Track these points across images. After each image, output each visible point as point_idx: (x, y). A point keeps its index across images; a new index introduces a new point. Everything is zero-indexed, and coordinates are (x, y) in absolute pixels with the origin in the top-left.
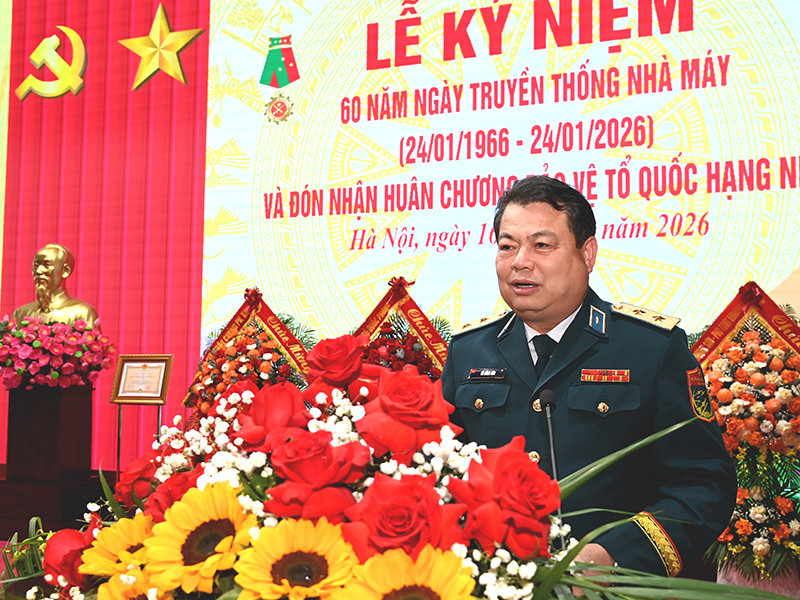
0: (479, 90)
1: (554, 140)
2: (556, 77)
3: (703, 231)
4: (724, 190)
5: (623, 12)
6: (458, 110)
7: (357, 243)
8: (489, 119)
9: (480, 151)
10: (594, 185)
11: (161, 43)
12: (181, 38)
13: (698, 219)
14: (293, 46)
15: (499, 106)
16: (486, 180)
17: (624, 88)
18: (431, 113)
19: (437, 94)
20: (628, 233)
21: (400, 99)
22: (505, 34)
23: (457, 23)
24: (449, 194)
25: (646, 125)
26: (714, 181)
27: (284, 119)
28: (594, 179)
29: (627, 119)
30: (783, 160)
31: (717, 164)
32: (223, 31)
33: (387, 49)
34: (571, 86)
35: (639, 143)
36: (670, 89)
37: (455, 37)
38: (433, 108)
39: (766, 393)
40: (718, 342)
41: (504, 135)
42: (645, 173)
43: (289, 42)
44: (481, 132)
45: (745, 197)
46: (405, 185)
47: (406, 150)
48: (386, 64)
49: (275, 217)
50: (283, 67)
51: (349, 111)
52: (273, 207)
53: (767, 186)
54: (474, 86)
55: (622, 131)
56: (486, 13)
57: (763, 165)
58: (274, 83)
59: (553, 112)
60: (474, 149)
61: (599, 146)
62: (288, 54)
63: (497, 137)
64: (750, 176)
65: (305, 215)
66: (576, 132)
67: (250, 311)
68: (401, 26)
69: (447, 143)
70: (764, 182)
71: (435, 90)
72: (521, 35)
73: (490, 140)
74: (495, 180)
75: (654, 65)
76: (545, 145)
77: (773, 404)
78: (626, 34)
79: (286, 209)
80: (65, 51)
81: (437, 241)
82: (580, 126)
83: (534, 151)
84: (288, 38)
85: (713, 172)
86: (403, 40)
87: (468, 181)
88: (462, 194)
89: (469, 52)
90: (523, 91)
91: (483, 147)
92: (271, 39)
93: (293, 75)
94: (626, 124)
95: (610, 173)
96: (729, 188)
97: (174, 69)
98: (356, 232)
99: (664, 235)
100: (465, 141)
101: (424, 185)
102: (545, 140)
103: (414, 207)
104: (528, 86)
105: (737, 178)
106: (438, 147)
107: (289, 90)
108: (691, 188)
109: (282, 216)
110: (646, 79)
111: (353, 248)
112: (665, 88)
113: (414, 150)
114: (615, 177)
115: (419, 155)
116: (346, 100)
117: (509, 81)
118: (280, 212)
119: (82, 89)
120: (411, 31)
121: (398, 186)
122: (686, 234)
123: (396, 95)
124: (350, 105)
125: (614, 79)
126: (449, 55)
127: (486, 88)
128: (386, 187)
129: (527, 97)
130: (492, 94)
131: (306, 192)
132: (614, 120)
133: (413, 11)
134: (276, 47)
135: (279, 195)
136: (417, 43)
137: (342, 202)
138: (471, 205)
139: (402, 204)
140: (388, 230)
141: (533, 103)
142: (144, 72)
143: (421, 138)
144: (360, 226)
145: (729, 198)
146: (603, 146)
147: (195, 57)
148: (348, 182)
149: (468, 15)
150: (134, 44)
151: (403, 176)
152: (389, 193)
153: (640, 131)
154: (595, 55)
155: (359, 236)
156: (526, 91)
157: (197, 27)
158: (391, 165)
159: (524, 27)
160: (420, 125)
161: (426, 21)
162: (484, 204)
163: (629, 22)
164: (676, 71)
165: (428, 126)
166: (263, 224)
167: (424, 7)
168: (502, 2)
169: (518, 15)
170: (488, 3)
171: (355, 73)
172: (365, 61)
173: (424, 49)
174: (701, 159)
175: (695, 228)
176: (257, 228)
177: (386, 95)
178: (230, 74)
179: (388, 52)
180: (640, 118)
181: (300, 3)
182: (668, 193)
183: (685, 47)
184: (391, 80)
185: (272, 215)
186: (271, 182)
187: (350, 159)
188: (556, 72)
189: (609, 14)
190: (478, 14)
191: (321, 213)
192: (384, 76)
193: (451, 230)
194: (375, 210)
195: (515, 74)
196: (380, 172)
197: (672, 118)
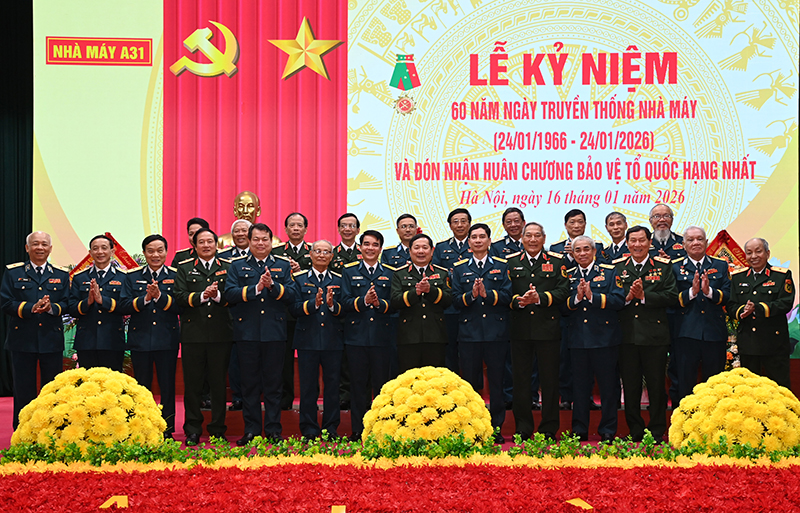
0: (547, 106)
1: (595, 142)
2: (596, 103)
3: (681, 201)
4: (693, 178)
5: (637, 68)
6: (533, 118)
7: (465, 200)
8: (554, 126)
9: (548, 145)
10: (619, 171)
11: (306, 47)
12: (324, 45)
13: (678, 194)
14: (415, 62)
15: (560, 118)
16: (552, 164)
17: (637, 115)
18: (516, 118)
19: (519, 106)
20: (639, 200)
21: (494, 107)
22: (564, 73)
23: (532, 62)
24: (528, 171)
25: (650, 137)
26: (687, 173)
27: (409, 112)
28: (619, 167)
29: (638, 133)
30: (724, 163)
31: (689, 163)
32: (359, 44)
33: (484, 72)
34: (606, 109)
35: (646, 148)
36: (663, 117)
37: (531, 70)
38: (517, 115)
41: (563, 136)
42: (649, 166)
43: (412, 59)
44: (548, 133)
45: (704, 182)
46: (498, 164)
47: (499, 141)
48: (484, 82)
49: (404, 179)
50: (407, 75)
51: (458, 111)
52: (402, 172)
53: (716, 177)
54: (544, 104)
55: (635, 140)
56: (552, 57)
57: (714, 165)
58: (401, 86)
59: (594, 125)
60: (544, 144)
61: (622, 147)
62: (412, 68)
63: (559, 137)
64: (706, 171)
65: (427, 179)
66: (608, 138)
68: (494, 59)
69: (526, 138)
70: (714, 174)
71: (518, 103)
72: (574, 74)
73: (554, 139)
74: (558, 164)
75: (654, 102)
76: (589, 145)
78: (638, 81)
79: (412, 174)
80: (217, 40)
81: (520, 200)
82: (610, 134)
83: (582, 148)
84: (412, 56)
85: (687, 167)
86: (495, 69)
87: (540, 164)
88: (537, 171)
89: (540, 81)
90: (576, 110)
91: (550, 143)
92: (398, 55)
93: (416, 83)
94: (638, 136)
95: (628, 164)
96: (696, 177)
97: (318, 67)
98: (464, 192)
100: (538, 138)
101: (511, 164)
102: (589, 141)
103: (504, 178)
104: (578, 107)
105: (700, 172)
106: (520, 141)
107: (412, 93)
108: (675, 176)
109: (409, 179)
110: (650, 110)
111: (462, 203)
112: (661, 116)
113: (503, 141)
114: (631, 167)
115: (507, 145)
116: (455, 103)
117: (566, 103)
118: (407, 176)
119: (235, 74)
120: (501, 63)
121: (494, 164)
123: (491, 104)
124: (458, 107)
125: (631, 108)
126: (527, 82)
127: (552, 106)
128: (485, 164)
129: (578, 114)
130: (556, 110)
132: (630, 133)
133: (503, 50)
134: (402, 62)
135: (406, 165)
136: (505, 71)
137: (454, 172)
138: (543, 179)
139: (496, 176)
140: (487, 192)
141: (582, 118)
142: (291, 67)
143: (509, 134)
144: (466, 188)
145: (696, 183)
146: (624, 148)
147: (336, 60)
148: (457, 158)
149: (540, 57)
150: (283, 45)
151: (497, 158)
152: (487, 168)
153: (646, 140)
154: (621, 92)
155: (466, 194)
157: (336, 39)
158: (488, 150)
159: (576, 69)
160: (508, 125)
161: (511, 57)
162: (551, 179)
163: (640, 74)
164: (667, 106)
165: (513, 127)
166: (394, 184)
167: (510, 48)
168: (561, 51)
169: (572, 61)
170: (553, 51)
171: (462, 87)
172: (469, 78)
173: (510, 75)
174: (680, 159)
175: (677, 199)
176: (389, 187)
177: (484, 103)
178: (365, 76)
179: (485, 75)
180: (646, 133)
181: (420, 33)
182: (662, 178)
183: (672, 93)
184: (488, 94)
185: (401, 178)
186: (400, 155)
187: (459, 143)
188: (596, 100)
189: (628, 68)
190: (546, 57)
191: (438, 179)
192: (482, 91)
193: (529, 194)
194: (477, 179)
195: (570, 99)
196: (481, 154)
197: (664, 134)
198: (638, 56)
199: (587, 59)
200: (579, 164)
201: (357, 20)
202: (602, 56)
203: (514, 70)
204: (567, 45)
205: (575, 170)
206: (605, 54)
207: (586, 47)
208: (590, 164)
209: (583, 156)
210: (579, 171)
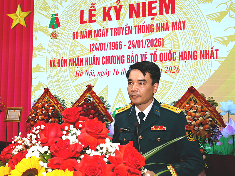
0: (113, 30)
1: (135, 45)
2: (135, 27)
3: (178, 72)
4: (184, 60)
5: (155, 8)
6: (107, 36)
8: (116, 39)
9: (113, 48)
10: (147, 58)
11: (19, 16)
12: (25, 14)
13: (176, 68)
14: (59, 17)
15: (119, 35)
16: (115, 56)
17: (155, 30)
18: (99, 37)
19: (101, 31)
21: (90, 32)
22: (121, 14)
23: (107, 11)
24: (104, 60)
25: (162, 41)
26: (181, 57)
27: (56, 38)
28: (146, 56)
29: (156, 39)
30: (201, 51)
31: (182, 52)
32: (38, 12)
33: (86, 17)
34: (140, 29)
35: (159, 46)
36: (168, 30)
37: (106, 15)
38: (100, 35)
39: (196, 119)
40: (182, 104)
41: (120, 43)
42: (161, 55)
43: (57, 16)
44: (113, 42)
45: (190, 62)
46: (91, 58)
47: (92, 47)
48: (86, 22)
49: (53, 67)
50: (55, 23)
51: (75, 36)
52: (52, 64)
53: (196, 59)
54: (112, 29)
55: (155, 43)
56: (115, 7)
57: (195, 53)
58: (53, 27)
59: (135, 37)
60: (112, 47)
61: (148, 47)
62: (57, 19)
63: (118, 44)
64: (191, 56)
65: (62, 66)
66: (141, 42)
67: (46, 95)
68: (90, 11)
69: (104, 45)
70: (195, 57)
71: (100, 30)
72: (125, 14)
73: (116, 45)
74: (118, 56)
75: (164, 23)
76: (132, 46)
77: (198, 122)
78: (156, 14)
79: (56, 65)
81: (101, 74)
82: (142, 41)
83: (129, 48)
84: (57, 14)
85: (181, 54)
86: (91, 15)
87: (110, 57)
88: (108, 60)
89: (110, 19)
90: (126, 31)
91: (114, 47)
92: (52, 14)
93: (59, 25)
94: (156, 40)
95: (151, 54)
96: (185, 59)
97: (23, 23)
98: (77, 71)
99: (167, 73)
100: (109, 45)
101: (97, 57)
102: (132, 45)
103: (94, 64)
104: (127, 29)
105: (188, 56)
106: (101, 47)
107: (58, 30)
108: (174, 59)
109: (55, 67)
110: (162, 27)
111: (76, 76)
112: (167, 30)
113: (94, 47)
114: (153, 56)
115: (95, 49)
116: (74, 32)
117: (122, 28)
118: (54, 65)
120: (93, 13)
121: (89, 58)
122: (173, 72)
124: (75, 34)
125: (152, 27)
126: (104, 20)
127: (115, 30)
128: (86, 58)
129: (127, 32)
130: (117, 31)
131: (62, 60)
132: (152, 39)
133: (94, 7)
134: (54, 17)
135: (54, 60)
136: (95, 16)
137: (74, 62)
138: (111, 64)
139: (90, 63)
140: (86, 71)
141: (129, 34)
142: (14, 24)
143: (96, 44)
144: (78, 69)
145: (185, 62)
146: (149, 47)
147: (29, 20)
148: (74, 57)
149: (110, 8)
150: (11, 16)
151: (91, 55)
152: (87, 60)
153: (160, 42)
154: (147, 20)
156: (127, 30)
157: (30, 11)
158: (87, 52)
159: (126, 12)
160: (96, 40)
161: (98, 10)
162: (115, 63)
163: (157, 11)
164: (170, 25)
165: (98, 41)
166: (50, 69)
167: (97, 5)
168: (120, 4)
169: (125, 8)
170: (116, 4)
171: (77, 25)
172: (80, 21)
173: (97, 18)
174: (177, 51)
175: (175, 71)
176: (48, 70)
177: (86, 31)
178: (40, 24)
179: (87, 19)
180: (160, 39)
181: (61, 4)
182: (168, 61)
183: (173, 18)
184: (87, 27)
185: (52, 66)
186: (52, 56)
187: (75, 50)
188: (136, 25)
189: (151, 8)
190: (113, 8)
191: (67, 66)
192: (85, 26)
193: (105, 71)
194: (82, 65)
195: (124, 25)
196: (84, 54)
197: (169, 39)
198: (156, 2)
199: (131, 6)
200: (128, 56)
201: (37, 2)
202: (138, 4)
203: (99, 16)
204: (122, 1)
205: (126, 59)
206: (140, 3)
207: (131, 1)
208: (132, 56)
209: (129, 52)
210: (128, 59)
